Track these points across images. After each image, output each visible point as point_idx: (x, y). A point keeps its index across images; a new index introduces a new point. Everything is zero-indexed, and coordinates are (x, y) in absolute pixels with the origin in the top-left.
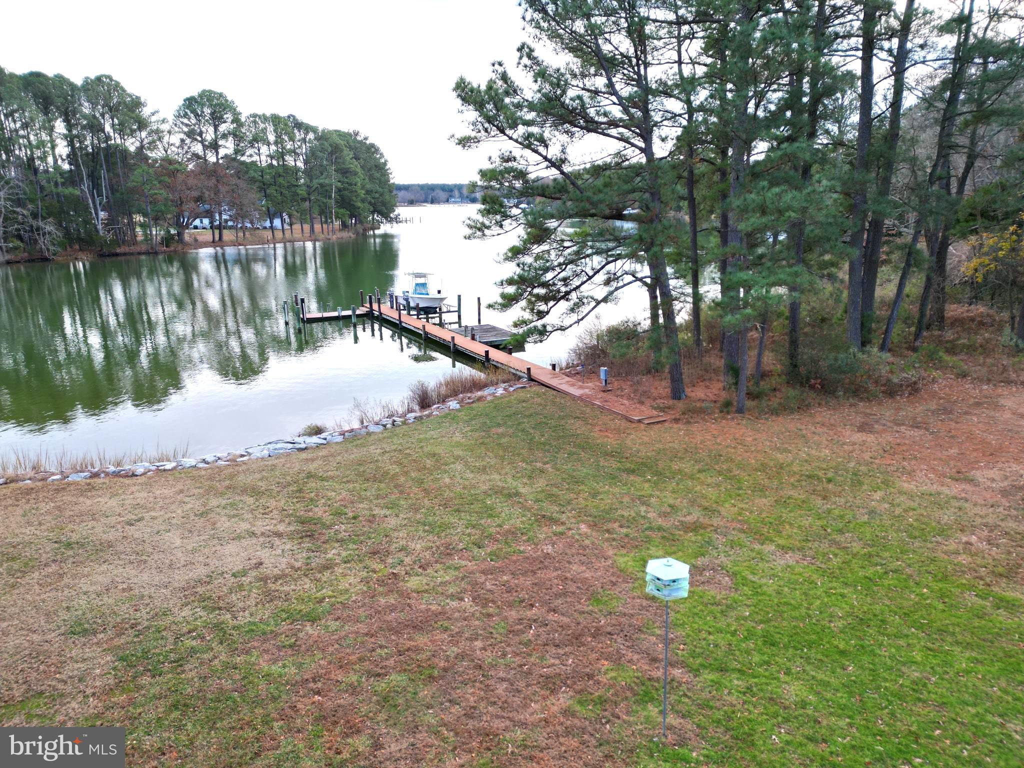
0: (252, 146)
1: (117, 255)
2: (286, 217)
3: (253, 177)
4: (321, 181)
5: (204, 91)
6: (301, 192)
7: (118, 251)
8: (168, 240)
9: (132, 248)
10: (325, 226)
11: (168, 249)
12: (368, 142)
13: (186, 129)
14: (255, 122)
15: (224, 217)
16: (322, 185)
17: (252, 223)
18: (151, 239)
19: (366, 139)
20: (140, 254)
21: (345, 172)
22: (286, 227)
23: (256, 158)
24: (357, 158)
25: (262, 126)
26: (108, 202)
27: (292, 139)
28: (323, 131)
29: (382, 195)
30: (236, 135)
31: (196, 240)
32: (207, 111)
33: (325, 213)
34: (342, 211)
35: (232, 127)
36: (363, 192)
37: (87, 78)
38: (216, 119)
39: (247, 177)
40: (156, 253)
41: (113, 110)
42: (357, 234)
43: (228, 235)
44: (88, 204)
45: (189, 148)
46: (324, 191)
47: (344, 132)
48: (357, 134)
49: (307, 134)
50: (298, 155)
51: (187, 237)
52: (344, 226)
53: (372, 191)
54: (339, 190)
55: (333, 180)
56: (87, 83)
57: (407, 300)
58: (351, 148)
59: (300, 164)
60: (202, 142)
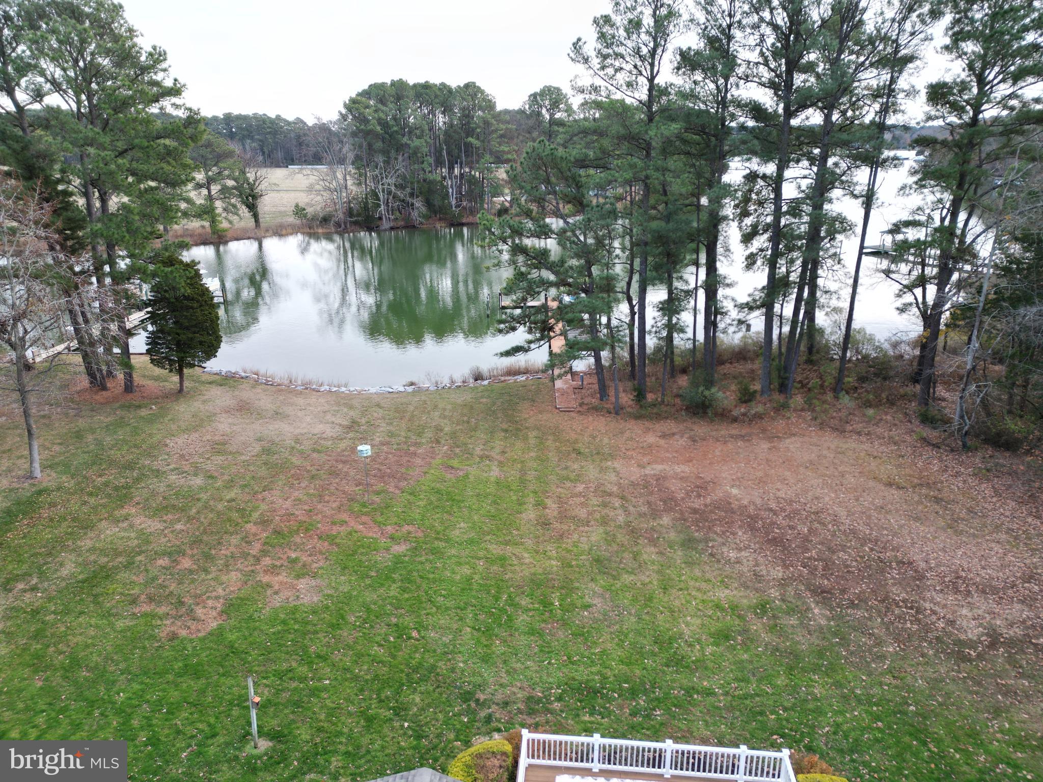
5: (545, 87)
7: (464, 221)
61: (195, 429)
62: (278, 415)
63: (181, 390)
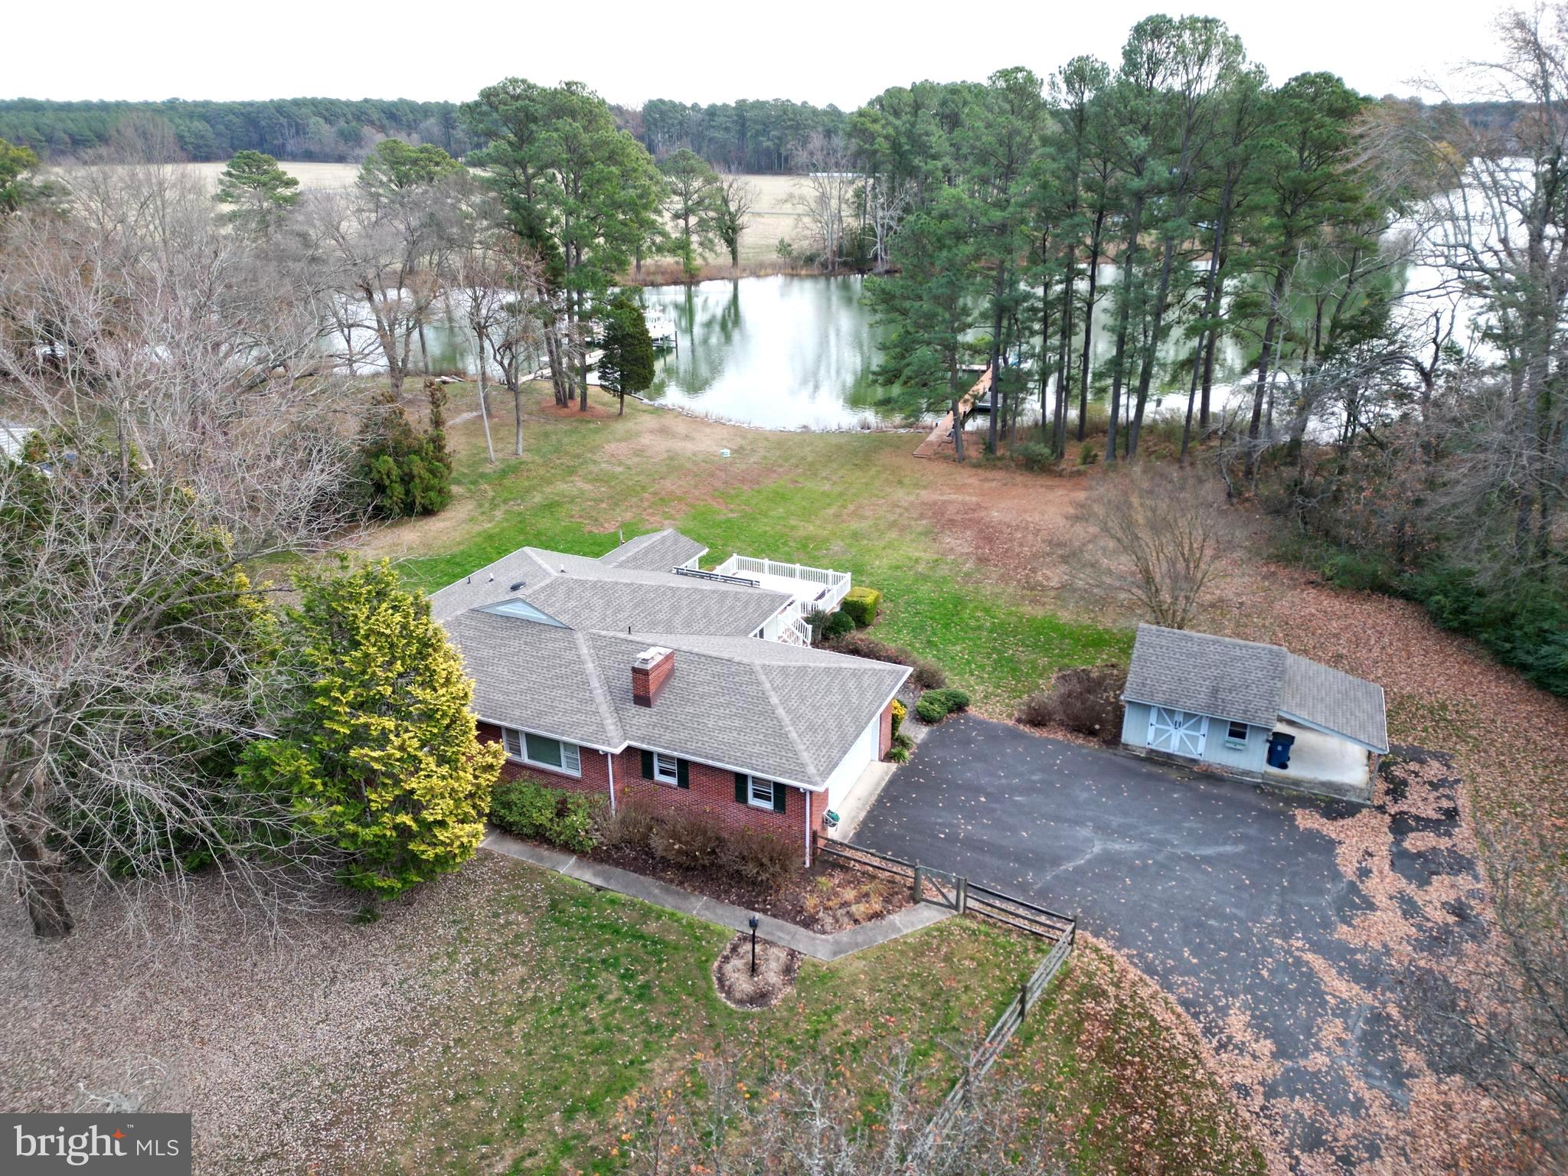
61: (625, 440)
62: (687, 437)
63: (621, 414)
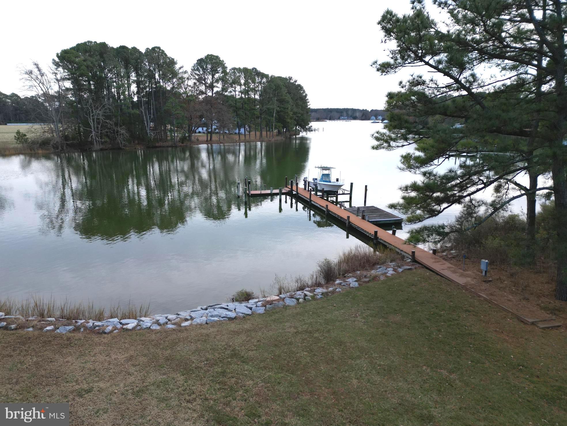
0: (232, 87)
1: (156, 147)
2: (247, 127)
3: (231, 104)
4: (268, 107)
5: (208, 55)
6: (256, 113)
7: (157, 145)
8: (183, 139)
9: (164, 143)
10: (268, 133)
11: (183, 145)
12: (297, 84)
13: (197, 77)
14: (234, 72)
15: (214, 127)
16: (268, 109)
17: (228, 130)
18: (174, 139)
19: (296, 81)
20: (168, 147)
21: (281, 101)
22: (247, 133)
23: (233, 93)
24: (289, 93)
25: (238, 74)
26: (154, 117)
27: (254, 82)
28: (272, 76)
29: (302, 115)
30: (223, 80)
31: (198, 140)
32: (209, 66)
33: (269, 126)
34: (279, 124)
35: (221, 75)
36: (292, 113)
37: (148, 49)
38: (214, 71)
39: (227, 104)
40: (176, 147)
41: (160, 67)
42: (286, 138)
43: (215, 137)
44: (144, 119)
45: (198, 87)
46: (269, 112)
47: (283, 78)
48: (290, 78)
49: (262, 78)
50: (257, 91)
51: (193, 138)
52: (279, 133)
53: (297, 113)
54: (278, 112)
55: (275, 106)
56: (148, 52)
57: (316, 185)
58: (286, 87)
59: (257, 97)
60: (205, 84)
